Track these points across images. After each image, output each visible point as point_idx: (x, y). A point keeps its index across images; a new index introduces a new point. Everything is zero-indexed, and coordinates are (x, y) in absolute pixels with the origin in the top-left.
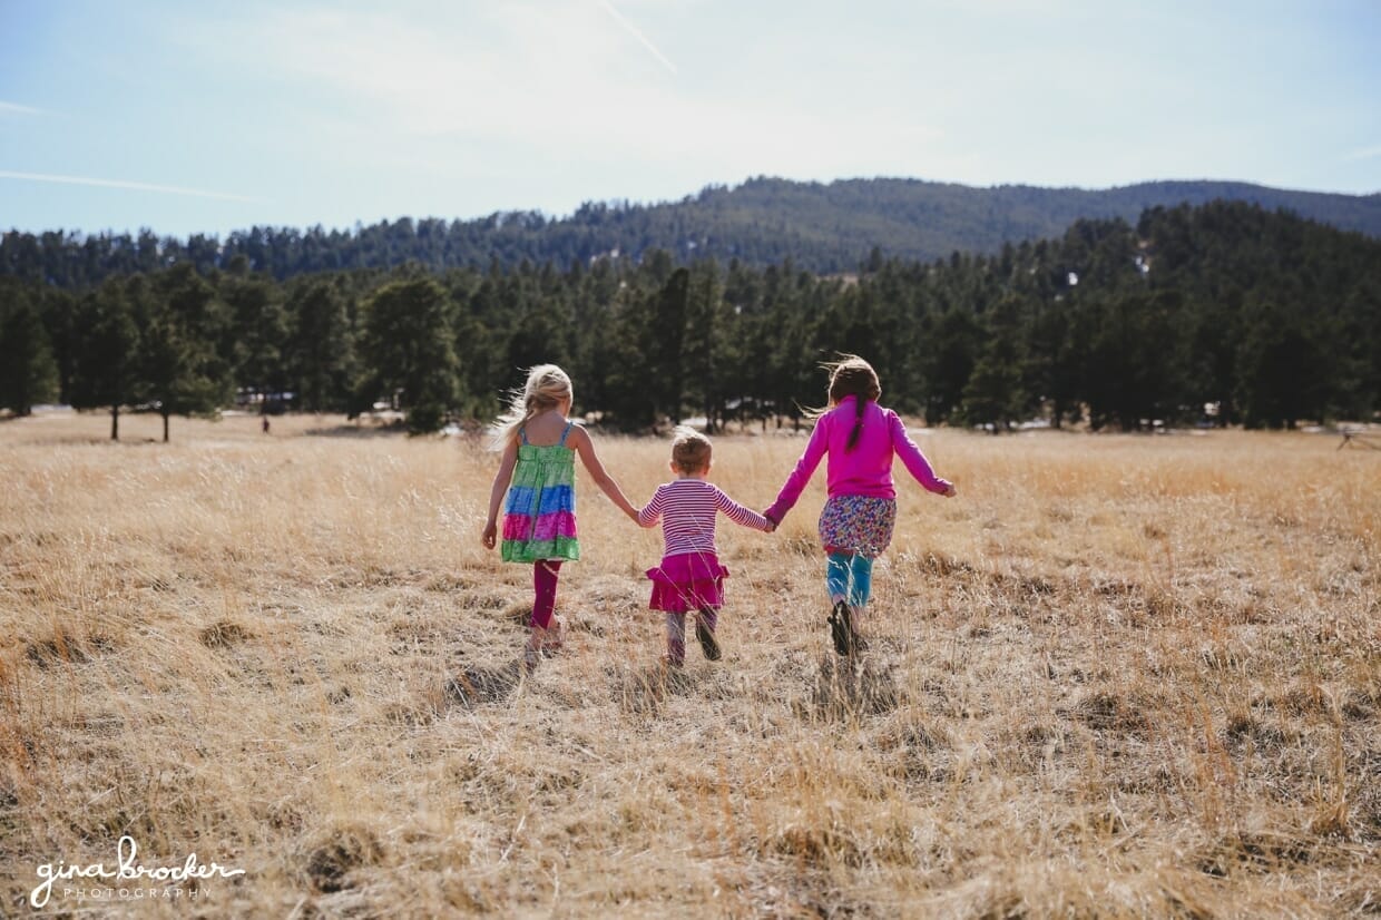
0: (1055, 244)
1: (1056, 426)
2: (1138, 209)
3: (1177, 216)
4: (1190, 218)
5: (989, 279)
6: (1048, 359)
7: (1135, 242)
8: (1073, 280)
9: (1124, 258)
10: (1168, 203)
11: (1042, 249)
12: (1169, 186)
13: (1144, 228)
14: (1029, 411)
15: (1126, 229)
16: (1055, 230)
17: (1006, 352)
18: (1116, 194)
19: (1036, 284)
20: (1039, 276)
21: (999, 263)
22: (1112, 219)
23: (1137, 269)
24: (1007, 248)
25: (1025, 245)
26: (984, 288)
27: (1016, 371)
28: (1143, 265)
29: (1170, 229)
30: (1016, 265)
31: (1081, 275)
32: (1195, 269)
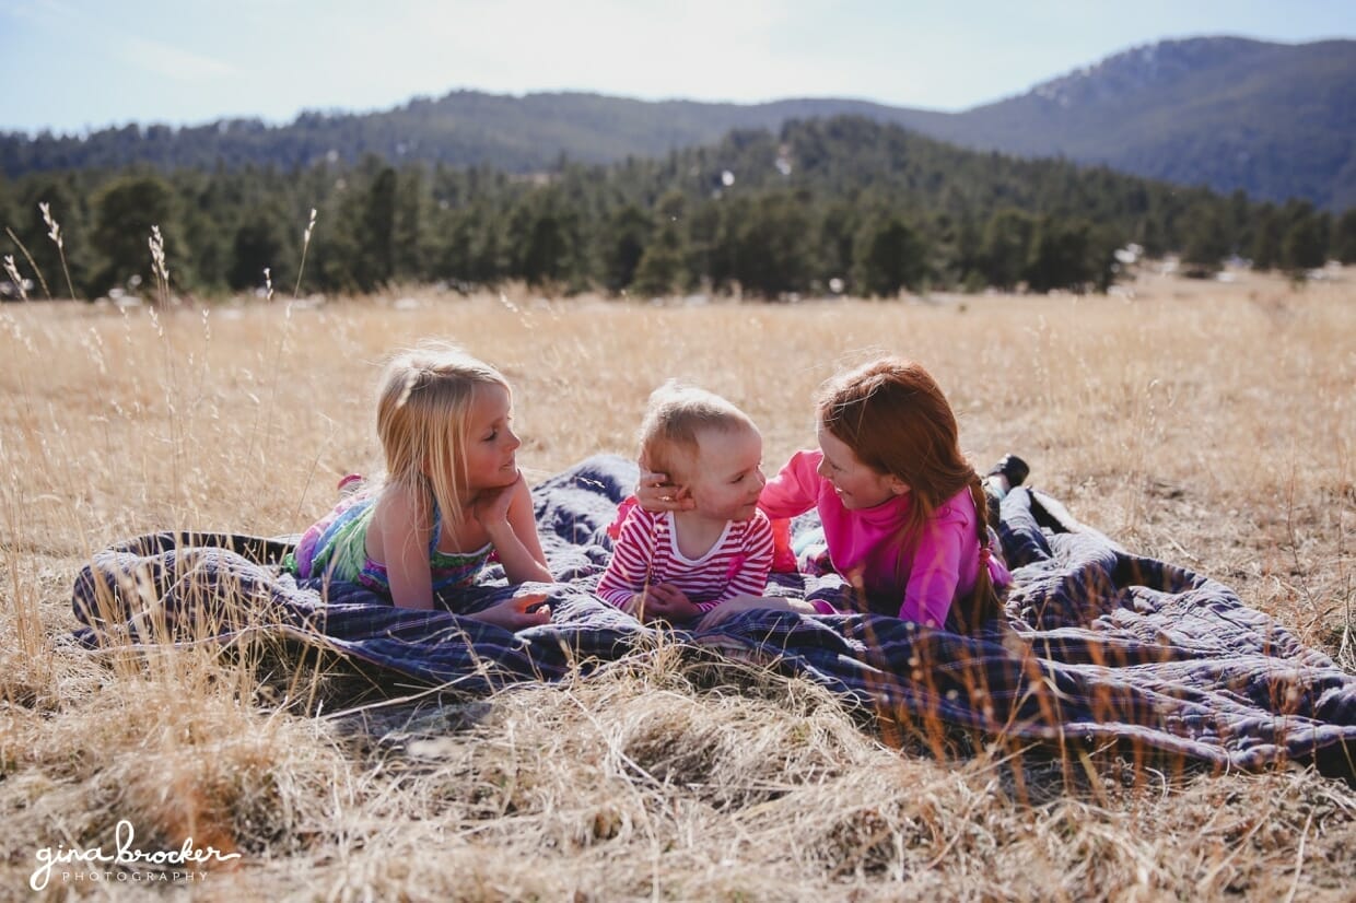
0: (713, 149)
2: (780, 121)
3: (810, 128)
4: (821, 128)
5: (659, 178)
7: (777, 148)
8: (728, 179)
9: (768, 161)
10: (804, 115)
11: (702, 154)
13: (784, 136)
15: (769, 136)
16: (713, 138)
17: (671, 240)
18: (765, 108)
19: (697, 183)
20: (701, 178)
21: (667, 165)
23: (780, 172)
24: (674, 154)
25: (688, 150)
26: (654, 186)
27: (678, 256)
28: (785, 168)
29: (804, 137)
30: (681, 168)
31: (736, 174)
32: (825, 171)
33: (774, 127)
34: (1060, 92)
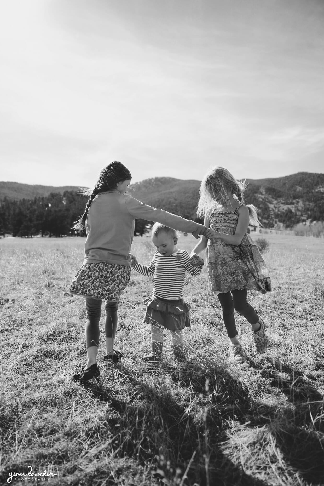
0: (46, 198)
1: (42, 236)
2: (64, 191)
3: (71, 193)
4: (74, 194)
5: (31, 204)
6: (40, 222)
7: (63, 198)
8: (50, 205)
9: (61, 200)
10: (70, 190)
11: (43, 198)
12: (71, 187)
13: (65, 195)
14: (36, 233)
15: (61, 195)
16: (46, 195)
17: (30, 220)
18: (60, 188)
19: (41, 206)
20: (42, 205)
21: (34, 201)
22: (57, 193)
23: (63, 204)
24: (35, 198)
25: (39, 198)
26: (29, 206)
27: (32, 224)
28: (64, 202)
29: (70, 196)
30: (37, 202)
31: (51, 204)
32: (75, 204)
33: (62, 193)
34: (133, 188)
